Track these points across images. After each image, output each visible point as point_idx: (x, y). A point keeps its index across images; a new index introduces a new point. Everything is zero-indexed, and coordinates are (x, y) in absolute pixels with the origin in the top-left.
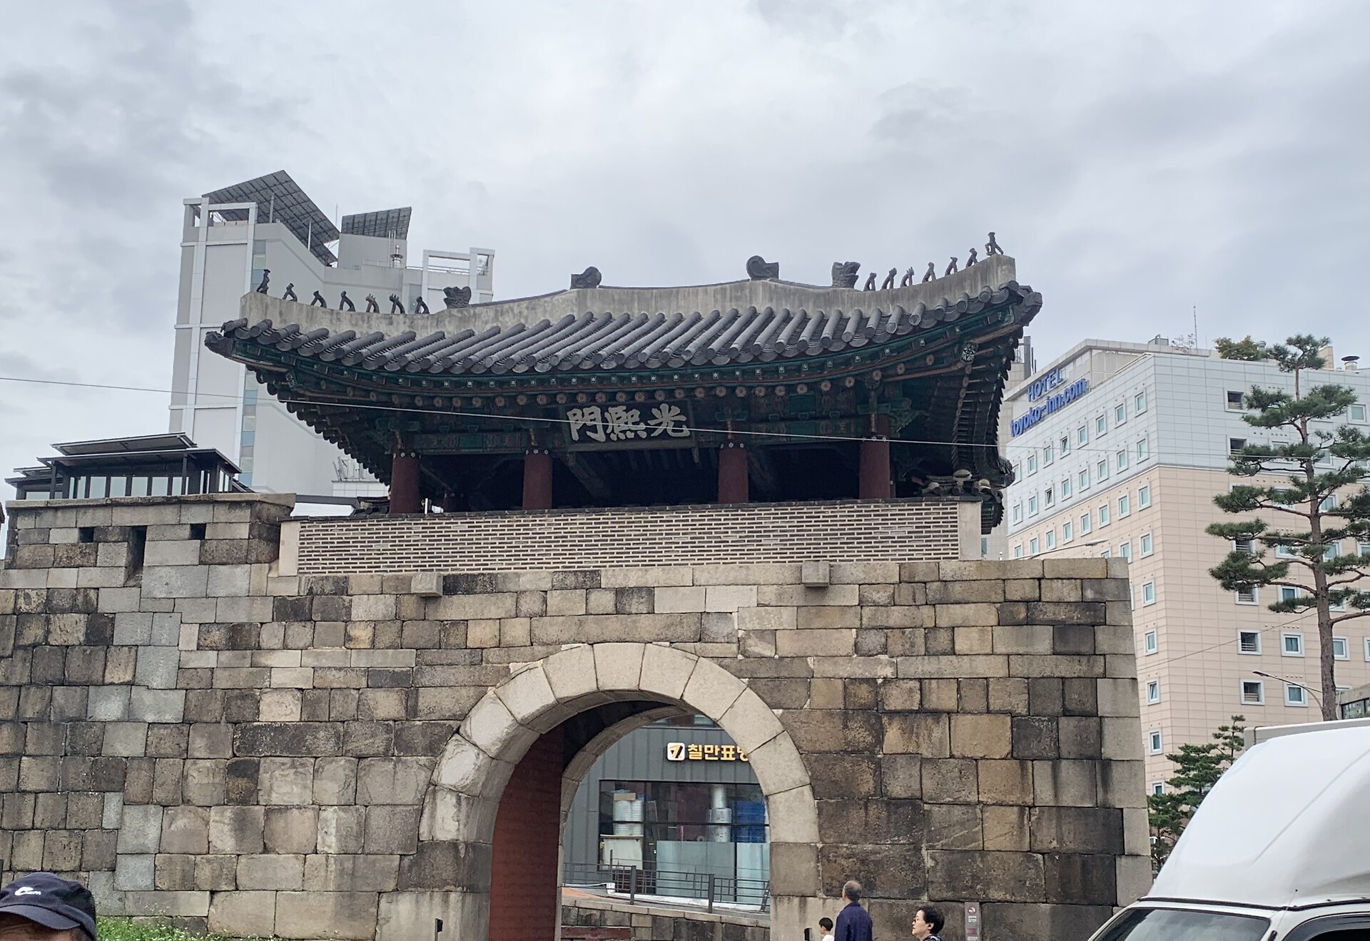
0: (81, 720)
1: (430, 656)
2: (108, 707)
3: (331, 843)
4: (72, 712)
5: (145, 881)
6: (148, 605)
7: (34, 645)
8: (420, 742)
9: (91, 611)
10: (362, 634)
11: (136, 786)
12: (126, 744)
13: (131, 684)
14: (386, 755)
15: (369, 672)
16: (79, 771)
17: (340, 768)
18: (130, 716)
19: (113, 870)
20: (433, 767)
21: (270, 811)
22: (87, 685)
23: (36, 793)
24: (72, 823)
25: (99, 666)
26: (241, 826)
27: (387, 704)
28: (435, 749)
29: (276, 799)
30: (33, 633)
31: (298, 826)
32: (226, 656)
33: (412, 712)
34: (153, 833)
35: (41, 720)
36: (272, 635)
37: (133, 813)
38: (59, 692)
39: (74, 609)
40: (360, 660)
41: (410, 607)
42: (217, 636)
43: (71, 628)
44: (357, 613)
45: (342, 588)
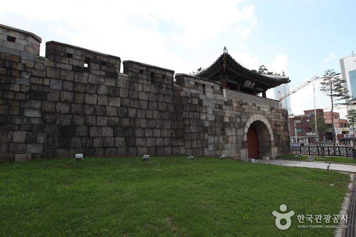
0: (199, 119)
1: (242, 113)
2: (203, 117)
3: (234, 142)
4: (198, 117)
5: (212, 149)
6: (207, 99)
7: (190, 103)
8: (242, 126)
9: (198, 98)
10: (235, 109)
11: (209, 132)
12: (207, 124)
13: (206, 113)
14: (239, 128)
15: (236, 115)
16: (200, 129)
17: (234, 130)
18: (207, 119)
19: (207, 147)
20: (244, 130)
21: (228, 136)
22: (199, 112)
23: (194, 133)
24: (201, 139)
25: (201, 109)
26: (224, 139)
27: (238, 120)
28: (244, 128)
29: (228, 135)
30: (190, 101)
31: (230, 139)
32: (219, 110)
33: (241, 121)
34: (213, 140)
35: (193, 118)
36: (224, 107)
37: (209, 137)
38: (195, 113)
39: (195, 98)
40: (235, 113)
41: (239, 106)
42: (217, 106)
43: (196, 101)
44: (234, 105)
45: (232, 101)
